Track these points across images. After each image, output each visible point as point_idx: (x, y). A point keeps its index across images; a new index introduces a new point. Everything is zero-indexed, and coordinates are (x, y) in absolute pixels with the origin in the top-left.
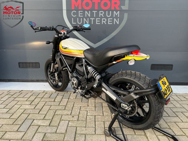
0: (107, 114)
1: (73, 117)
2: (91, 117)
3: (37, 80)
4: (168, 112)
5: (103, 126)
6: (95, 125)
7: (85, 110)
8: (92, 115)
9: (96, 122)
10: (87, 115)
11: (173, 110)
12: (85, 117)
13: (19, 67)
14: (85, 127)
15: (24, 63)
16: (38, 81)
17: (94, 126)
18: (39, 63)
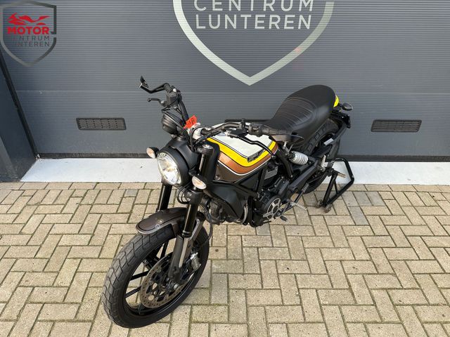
0: (280, 244)
1: (217, 250)
2: (251, 250)
3: (121, 154)
4: (396, 235)
5: (275, 272)
6: (260, 269)
7: (237, 233)
8: (252, 247)
9: (261, 262)
10: (242, 247)
11: (406, 232)
12: (239, 250)
13: (80, 127)
14: (243, 274)
15: (88, 119)
16: (124, 156)
17: (259, 272)
18: (123, 120)
